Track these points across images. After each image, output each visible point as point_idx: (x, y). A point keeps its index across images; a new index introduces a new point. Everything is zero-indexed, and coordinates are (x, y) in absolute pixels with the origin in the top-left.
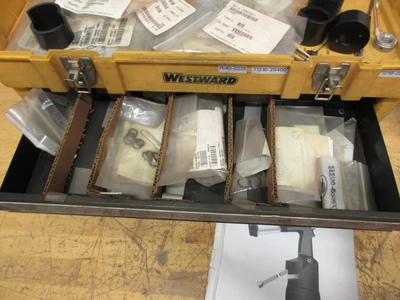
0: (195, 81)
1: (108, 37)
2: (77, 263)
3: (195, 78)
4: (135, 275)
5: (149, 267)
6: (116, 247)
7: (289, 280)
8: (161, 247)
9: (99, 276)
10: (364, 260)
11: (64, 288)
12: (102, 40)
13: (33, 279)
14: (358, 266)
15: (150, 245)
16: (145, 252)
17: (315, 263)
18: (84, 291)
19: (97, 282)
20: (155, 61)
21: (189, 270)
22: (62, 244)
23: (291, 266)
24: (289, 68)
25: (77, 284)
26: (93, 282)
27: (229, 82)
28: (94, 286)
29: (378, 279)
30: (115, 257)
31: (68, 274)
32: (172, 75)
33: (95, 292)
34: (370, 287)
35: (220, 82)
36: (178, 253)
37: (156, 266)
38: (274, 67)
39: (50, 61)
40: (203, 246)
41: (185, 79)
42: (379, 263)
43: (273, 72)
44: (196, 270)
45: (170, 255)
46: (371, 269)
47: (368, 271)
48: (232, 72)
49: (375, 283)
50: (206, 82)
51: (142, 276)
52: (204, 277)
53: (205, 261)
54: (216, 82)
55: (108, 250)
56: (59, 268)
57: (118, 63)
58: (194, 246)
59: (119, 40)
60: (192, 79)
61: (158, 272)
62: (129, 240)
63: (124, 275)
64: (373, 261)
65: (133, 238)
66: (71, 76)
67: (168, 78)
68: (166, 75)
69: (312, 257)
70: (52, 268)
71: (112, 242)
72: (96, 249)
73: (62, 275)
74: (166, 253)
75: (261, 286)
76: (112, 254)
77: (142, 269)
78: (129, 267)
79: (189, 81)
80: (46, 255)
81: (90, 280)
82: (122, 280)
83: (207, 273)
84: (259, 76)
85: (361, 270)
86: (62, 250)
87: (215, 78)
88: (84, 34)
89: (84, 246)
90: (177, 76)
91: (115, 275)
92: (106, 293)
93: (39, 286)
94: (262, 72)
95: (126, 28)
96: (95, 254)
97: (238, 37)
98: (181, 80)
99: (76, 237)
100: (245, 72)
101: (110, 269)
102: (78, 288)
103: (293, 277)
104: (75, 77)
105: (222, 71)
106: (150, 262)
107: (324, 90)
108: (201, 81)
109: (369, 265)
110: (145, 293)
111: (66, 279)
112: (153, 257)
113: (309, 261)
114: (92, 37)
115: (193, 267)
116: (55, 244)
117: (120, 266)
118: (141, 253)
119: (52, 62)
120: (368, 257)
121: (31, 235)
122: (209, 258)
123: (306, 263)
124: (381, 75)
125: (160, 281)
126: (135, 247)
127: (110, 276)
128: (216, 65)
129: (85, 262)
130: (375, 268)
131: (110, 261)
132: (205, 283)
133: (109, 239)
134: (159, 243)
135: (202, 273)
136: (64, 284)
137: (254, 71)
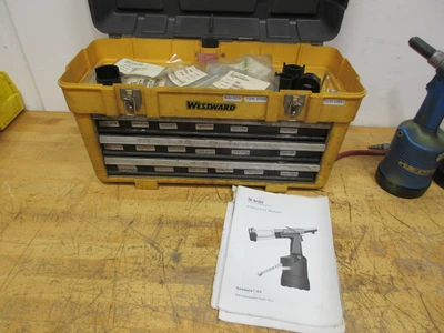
0: (208, 108)
2: (103, 263)
3: (208, 105)
4: (153, 270)
5: (165, 264)
6: (135, 250)
7: (284, 271)
8: (176, 250)
9: (121, 271)
10: (343, 257)
11: (90, 280)
13: (63, 274)
14: (338, 261)
15: (166, 249)
16: (162, 253)
17: (304, 260)
18: (108, 282)
19: (119, 275)
21: (199, 266)
22: (90, 249)
23: (284, 261)
24: (268, 97)
25: (102, 277)
26: (116, 276)
27: (230, 109)
28: (116, 279)
29: (356, 270)
30: (135, 257)
31: (94, 270)
32: (192, 103)
33: (118, 283)
34: (350, 275)
35: (224, 109)
36: (190, 254)
37: (172, 263)
38: (258, 97)
39: (114, 90)
40: (211, 249)
41: (201, 106)
42: (355, 259)
43: (258, 101)
44: (206, 265)
45: (183, 255)
46: (350, 264)
47: (348, 265)
48: (232, 100)
49: (353, 273)
50: (215, 108)
51: (158, 271)
52: (212, 270)
53: (214, 259)
54: (222, 109)
55: (130, 252)
56: (86, 266)
57: (158, 93)
58: (204, 249)
60: (206, 106)
61: (173, 268)
62: (149, 246)
63: (143, 270)
64: (351, 258)
65: (152, 245)
67: (190, 105)
68: (189, 103)
69: (301, 255)
70: (80, 266)
71: (133, 247)
72: (120, 252)
73: (89, 271)
74: (180, 254)
75: (260, 275)
76: (133, 255)
77: (159, 266)
78: (148, 265)
79: (204, 108)
80: (75, 257)
81: (113, 275)
82: (141, 273)
83: (215, 268)
84: (250, 104)
85: (341, 264)
86: (89, 253)
87: (221, 106)
89: (109, 250)
90: (196, 104)
91: (136, 271)
92: (127, 283)
93: (68, 279)
94: (252, 101)
95: (160, 83)
96: (119, 255)
98: (198, 107)
99: (102, 244)
100: (241, 101)
101: (132, 266)
102: (103, 281)
103: (286, 268)
105: (226, 100)
106: (166, 261)
107: (292, 113)
108: (212, 108)
109: (347, 260)
110: (161, 283)
111: (92, 274)
112: (169, 257)
113: (299, 257)
115: (203, 263)
116: (83, 249)
117: (140, 264)
118: (159, 254)
120: (347, 255)
121: (62, 243)
122: (217, 257)
123: (296, 260)
124: (325, 103)
125: (175, 274)
126: (153, 250)
127: (131, 271)
128: (222, 95)
129: (109, 262)
130: (352, 263)
131: (132, 260)
133: (130, 245)
134: (174, 247)
135: (210, 268)
136: (90, 277)
137: (246, 100)
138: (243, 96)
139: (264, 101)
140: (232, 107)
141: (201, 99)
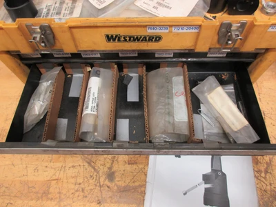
0: (130, 40)
1: (63, 12)
2: (47, 184)
3: (130, 37)
4: (91, 190)
5: (102, 184)
6: (76, 170)
7: (206, 189)
8: (110, 168)
9: (64, 191)
10: (259, 171)
11: (38, 202)
12: (58, 13)
13: (15, 196)
14: (255, 176)
15: (101, 167)
16: (98, 172)
17: (224, 175)
18: (53, 203)
19: (63, 196)
20: (99, 24)
21: (131, 185)
22: (36, 169)
23: (206, 178)
24: (200, 26)
25: (48, 199)
26: (60, 197)
27: (156, 40)
28: (61, 200)
29: (271, 184)
30: (75, 177)
31: (41, 192)
32: (112, 36)
33: (62, 204)
34: (266, 191)
35: (149, 40)
36: (123, 172)
37: (107, 182)
38: (189, 26)
39: (18, 28)
40: (141, 166)
41: (122, 39)
42: (270, 173)
43: (188, 31)
44: (137, 184)
45: (117, 174)
46: (265, 178)
47: (263, 180)
48: (157, 31)
49: (268, 188)
50: (138, 40)
51: (96, 191)
52: (143, 189)
53: (143, 177)
54: (146, 40)
55: (70, 172)
56: (34, 188)
57: (71, 28)
58: (135, 166)
59: (71, 13)
60: (128, 39)
61: (108, 187)
62: (86, 164)
63: (83, 190)
64: (266, 172)
65: (89, 163)
66: (35, 38)
67: (110, 38)
68: (108, 36)
69: (221, 171)
70: (29, 187)
71: (73, 167)
72: (62, 172)
73: (37, 193)
74: (113, 173)
75: (185, 194)
76: (73, 175)
77: (96, 185)
78: (86, 185)
79: (126, 40)
80: (24, 178)
81: (58, 195)
82: (81, 194)
83: (144, 186)
84: (178, 34)
85: (257, 178)
86: (36, 174)
87: (145, 37)
88: (45, 10)
89: (53, 170)
90: (116, 36)
91: (77, 191)
92: (70, 205)
93: (19, 202)
94: (180, 31)
95: (77, 4)
96: (61, 176)
97: (160, 8)
98: (119, 40)
99: (47, 164)
100: (167, 31)
101: (73, 186)
102: (49, 202)
103: (208, 186)
104: (38, 39)
105: (150, 32)
106: (102, 180)
107: (227, 43)
108: (134, 40)
109: (263, 175)
110: (99, 203)
111: (40, 195)
112: (104, 176)
113: (220, 174)
114: (51, 11)
115: (134, 182)
116: (30, 170)
117: (80, 184)
118: (95, 174)
119: (20, 28)
120: (263, 169)
121: (13, 164)
122: (146, 175)
123: (217, 176)
124: (270, 30)
125: (110, 193)
126: (90, 169)
127: (73, 191)
128: (146, 26)
129: (54, 182)
130: (267, 177)
131: (73, 180)
132: (144, 193)
133: (71, 165)
134: (108, 165)
135: (141, 186)
136: (38, 199)
137: (174, 30)
138: (171, 26)
139: (196, 31)
140: (158, 39)
141: (122, 32)
